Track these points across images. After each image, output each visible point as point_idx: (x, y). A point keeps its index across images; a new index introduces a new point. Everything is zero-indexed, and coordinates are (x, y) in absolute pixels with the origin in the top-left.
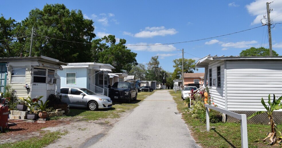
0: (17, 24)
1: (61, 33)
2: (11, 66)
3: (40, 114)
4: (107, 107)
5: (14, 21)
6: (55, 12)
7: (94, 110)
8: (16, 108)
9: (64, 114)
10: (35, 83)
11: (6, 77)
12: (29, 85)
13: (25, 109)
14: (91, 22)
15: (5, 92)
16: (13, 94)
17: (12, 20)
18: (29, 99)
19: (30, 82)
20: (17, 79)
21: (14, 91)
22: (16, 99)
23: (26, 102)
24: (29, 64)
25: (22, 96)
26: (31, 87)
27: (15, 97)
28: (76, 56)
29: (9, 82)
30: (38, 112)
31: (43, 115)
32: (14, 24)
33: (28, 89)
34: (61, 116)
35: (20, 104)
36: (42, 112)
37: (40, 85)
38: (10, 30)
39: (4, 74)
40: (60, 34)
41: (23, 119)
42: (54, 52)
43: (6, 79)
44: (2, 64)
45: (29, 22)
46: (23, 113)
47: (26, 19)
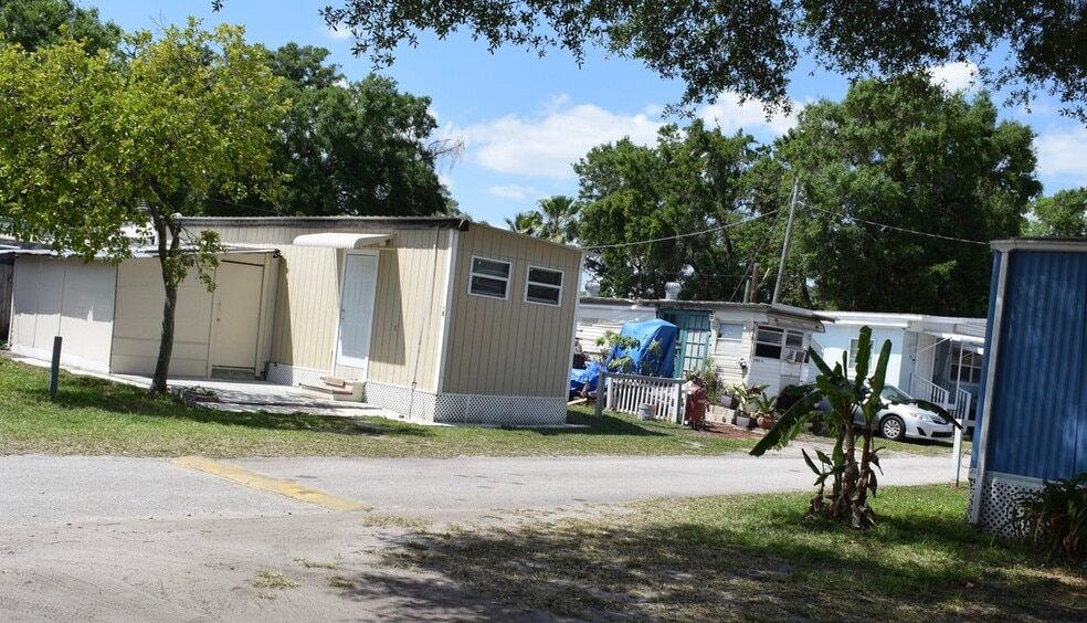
0: (758, 149)
1: (896, 185)
2: (718, 320)
3: (760, 420)
4: (929, 437)
5: (751, 139)
6: (884, 108)
7: (895, 440)
8: (718, 402)
9: (810, 429)
10: (758, 358)
11: (708, 341)
12: (748, 361)
13: (734, 405)
14: (1026, 136)
15: (703, 369)
16: (716, 375)
17: (744, 136)
18: (742, 388)
19: (749, 355)
20: (727, 345)
21: (719, 369)
22: (721, 387)
23: (737, 393)
24: (751, 318)
25: (733, 380)
26: (749, 366)
27: (720, 382)
28: (946, 270)
29: (711, 350)
30: (758, 417)
31: (764, 422)
32: (749, 152)
33: (744, 367)
34: (803, 432)
35: (726, 394)
36: (763, 415)
37: (768, 362)
38: (736, 174)
39: (705, 335)
40: (893, 191)
41: (729, 422)
42: (868, 254)
43: (707, 345)
44: (704, 314)
45: (795, 149)
46: (731, 413)
47: (787, 135)
